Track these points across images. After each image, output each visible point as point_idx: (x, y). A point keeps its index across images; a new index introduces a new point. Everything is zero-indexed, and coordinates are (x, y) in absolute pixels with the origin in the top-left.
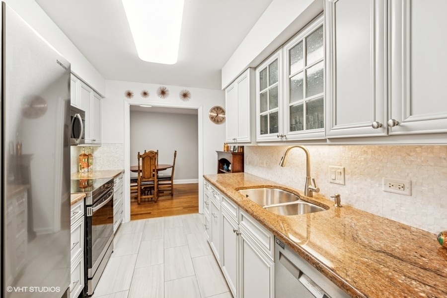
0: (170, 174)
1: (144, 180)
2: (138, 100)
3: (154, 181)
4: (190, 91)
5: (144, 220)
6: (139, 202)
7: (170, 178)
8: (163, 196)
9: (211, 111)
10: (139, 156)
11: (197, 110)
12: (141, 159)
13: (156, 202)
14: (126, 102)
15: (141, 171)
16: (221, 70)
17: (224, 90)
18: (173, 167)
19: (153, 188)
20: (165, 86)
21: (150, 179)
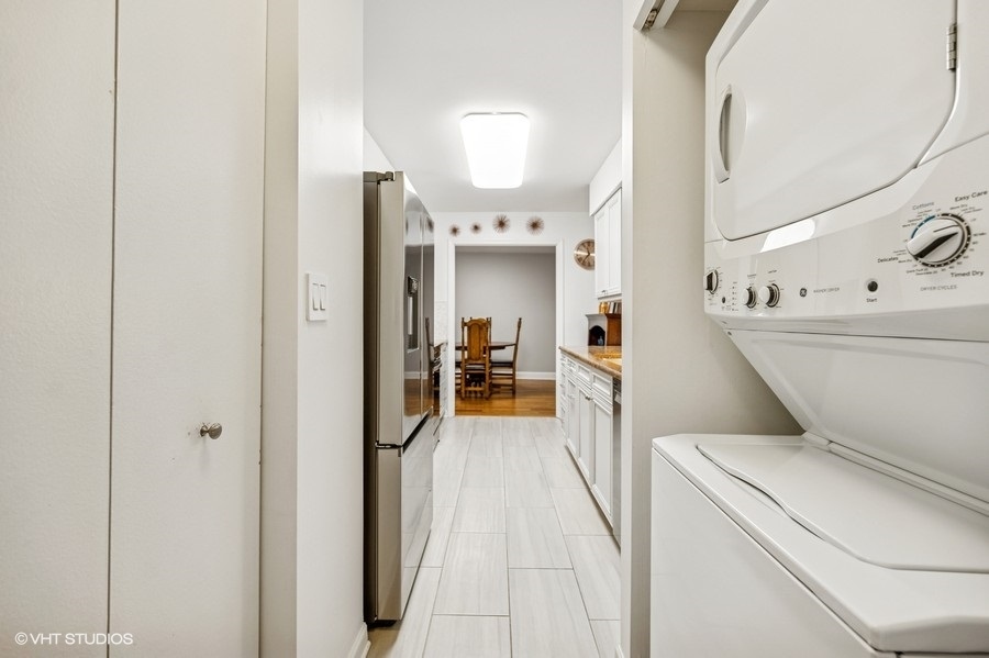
0: (511, 359)
1: (471, 362)
2: (467, 238)
3: (484, 365)
4: (543, 219)
5: (474, 417)
6: (463, 396)
7: (510, 365)
8: (498, 392)
9: (578, 249)
10: (464, 324)
11: (554, 248)
12: (466, 328)
13: (487, 399)
14: (450, 243)
15: (466, 349)
16: (588, 186)
17: (593, 215)
18: (516, 345)
19: (484, 375)
20: (504, 213)
21: (479, 362)
